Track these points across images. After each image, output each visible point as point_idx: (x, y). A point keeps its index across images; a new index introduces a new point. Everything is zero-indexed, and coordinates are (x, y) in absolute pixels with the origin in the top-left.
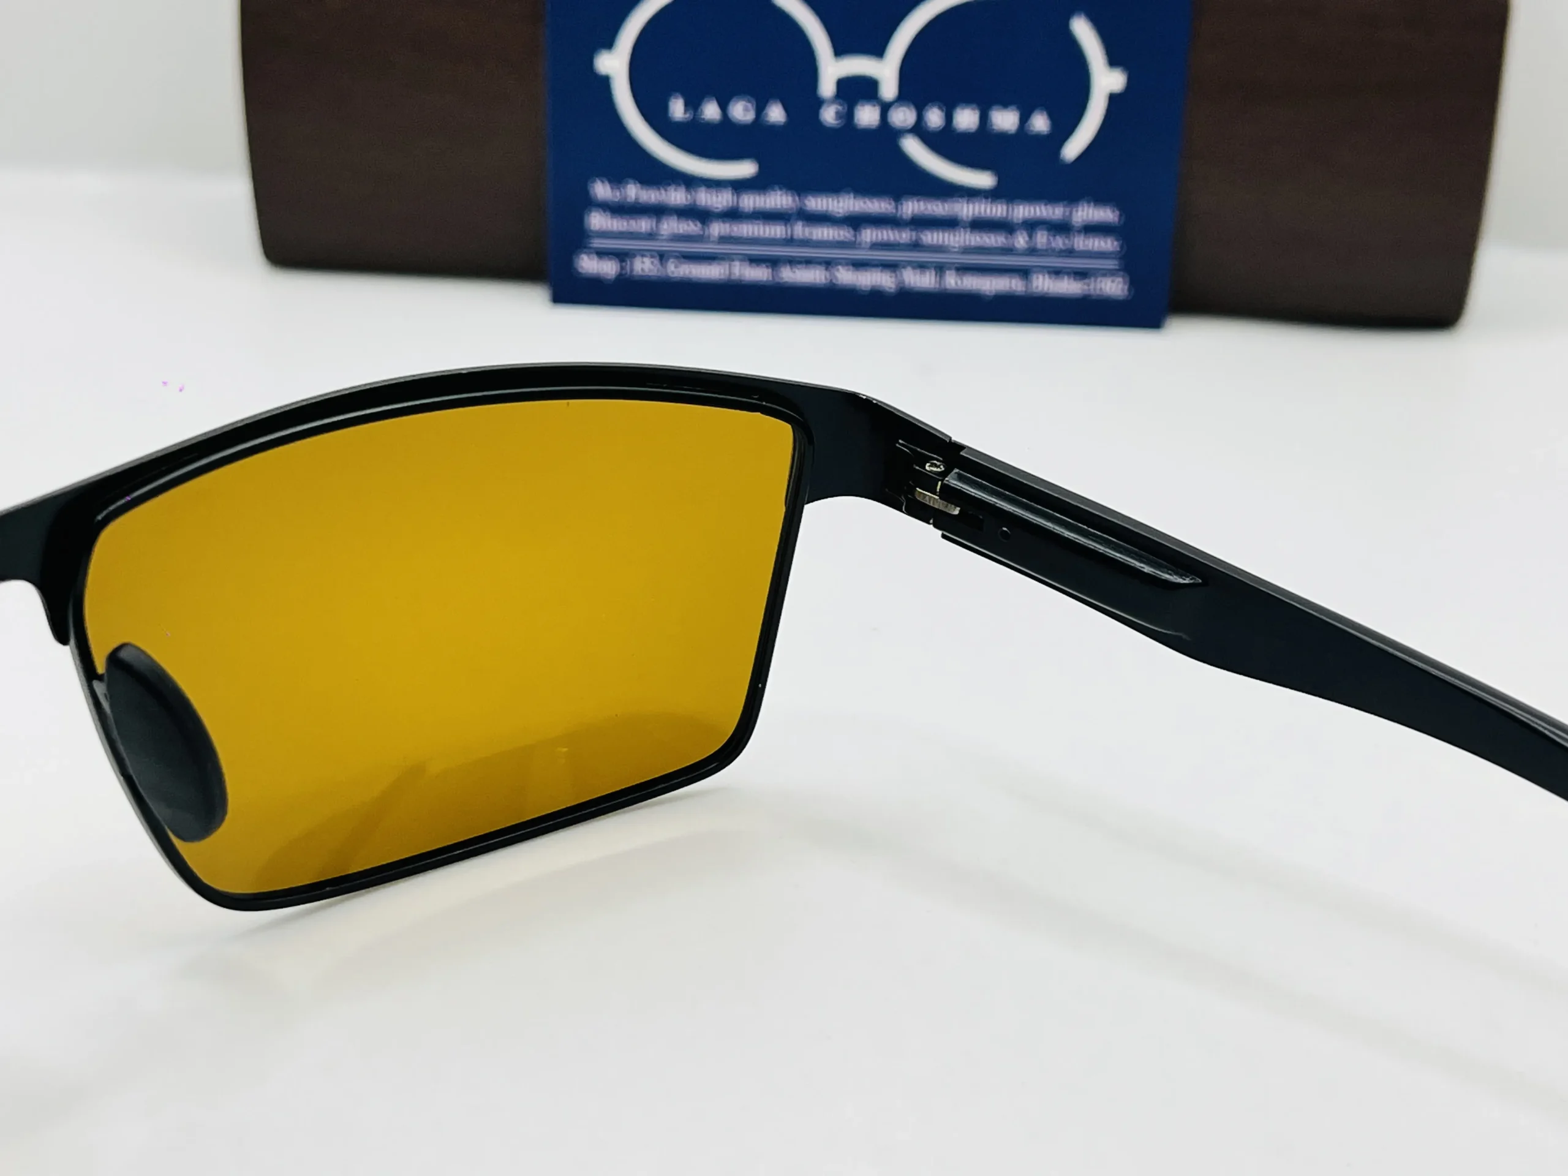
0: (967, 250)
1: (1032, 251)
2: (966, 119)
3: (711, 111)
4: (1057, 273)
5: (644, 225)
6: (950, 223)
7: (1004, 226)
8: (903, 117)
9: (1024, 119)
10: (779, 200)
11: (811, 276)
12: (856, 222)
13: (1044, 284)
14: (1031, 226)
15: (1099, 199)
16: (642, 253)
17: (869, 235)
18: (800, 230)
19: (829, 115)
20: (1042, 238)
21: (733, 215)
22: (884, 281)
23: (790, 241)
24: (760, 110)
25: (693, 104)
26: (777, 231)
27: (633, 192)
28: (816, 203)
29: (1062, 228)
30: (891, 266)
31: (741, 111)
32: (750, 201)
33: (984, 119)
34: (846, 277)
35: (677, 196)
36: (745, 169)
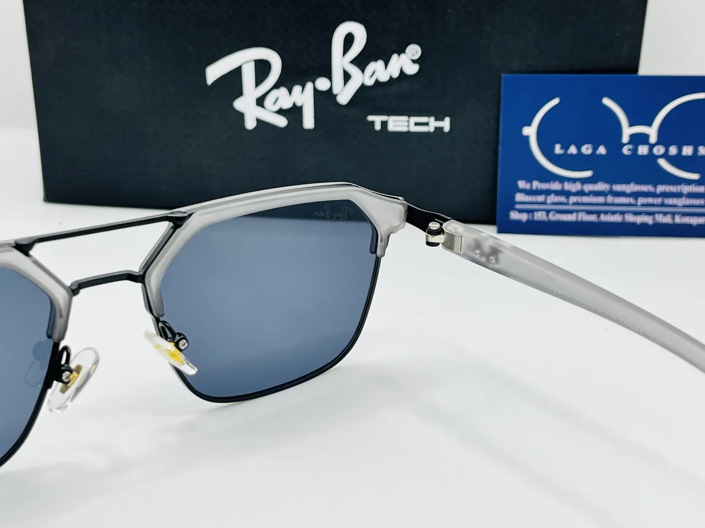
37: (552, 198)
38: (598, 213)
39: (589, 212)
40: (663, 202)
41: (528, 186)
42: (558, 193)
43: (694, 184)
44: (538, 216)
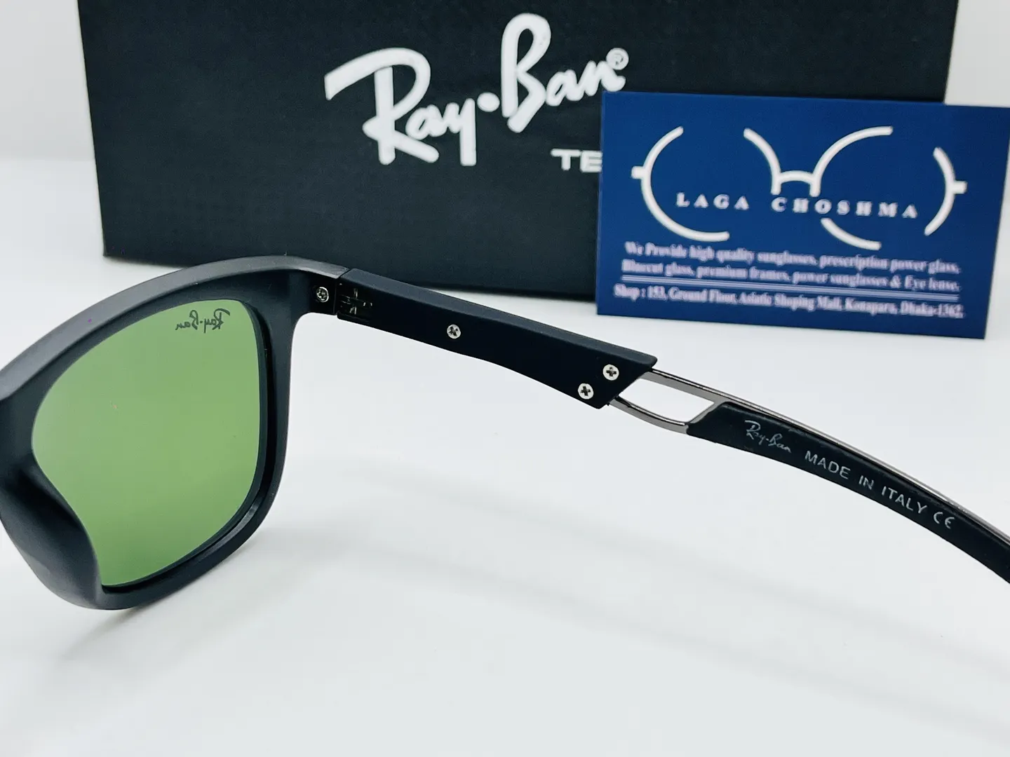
37: (673, 269)
38: (738, 292)
39: (724, 291)
40: (829, 280)
41: (639, 251)
42: (681, 262)
43: (872, 257)
44: (654, 294)
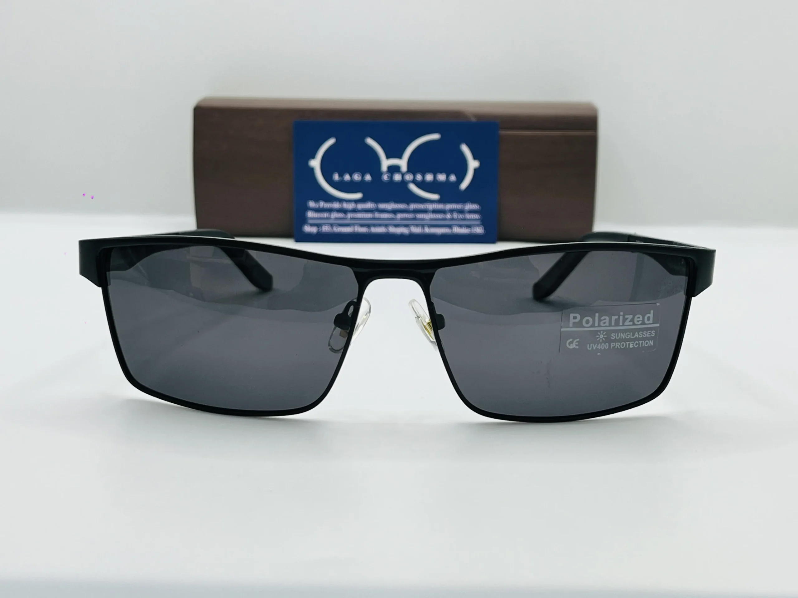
0: (432, 219)
1: (452, 219)
2: (429, 177)
3: (347, 177)
4: (460, 226)
5: (325, 215)
6: (425, 211)
7: (443, 212)
8: (409, 177)
9: (448, 177)
10: (369, 205)
11: (381, 230)
12: (395, 212)
13: (457, 230)
14: (452, 211)
15: (473, 202)
16: (325, 224)
17: (399, 216)
18: (377, 215)
19: (385, 178)
20: (455, 215)
21: (354, 211)
22: (403, 230)
23: (374, 219)
24: (363, 176)
25: (341, 175)
26: (369, 215)
27: (322, 204)
28: (382, 206)
29: (461, 212)
30: (406, 226)
31: (357, 177)
32: (360, 206)
33: (435, 177)
34: (392, 230)
35: (336, 205)
36: (358, 196)
